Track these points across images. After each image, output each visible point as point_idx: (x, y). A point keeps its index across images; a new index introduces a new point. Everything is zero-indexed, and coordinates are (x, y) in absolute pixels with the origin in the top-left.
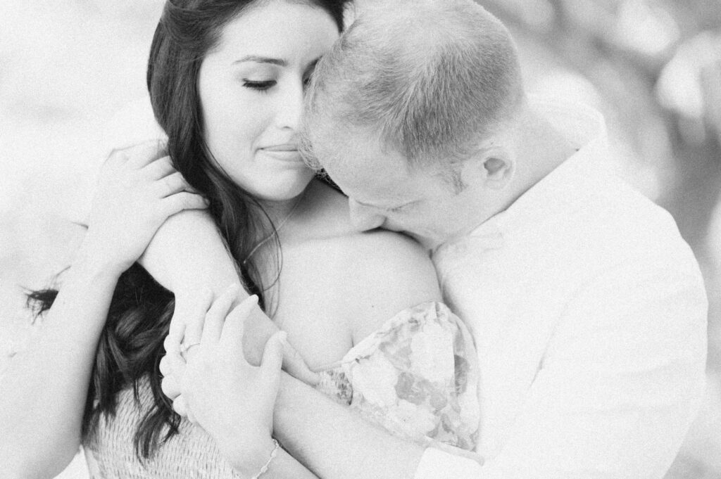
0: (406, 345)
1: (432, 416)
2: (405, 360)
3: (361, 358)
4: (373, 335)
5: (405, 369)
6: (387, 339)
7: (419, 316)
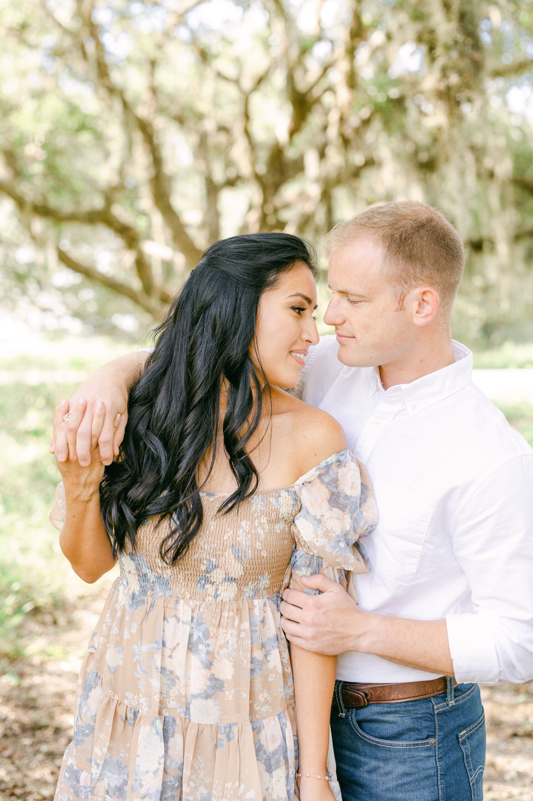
0: (335, 476)
2: (334, 485)
3: (306, 482)
4: (315, 469)
5: (335, 490)
6: (323, 471)
7: (342, 458)
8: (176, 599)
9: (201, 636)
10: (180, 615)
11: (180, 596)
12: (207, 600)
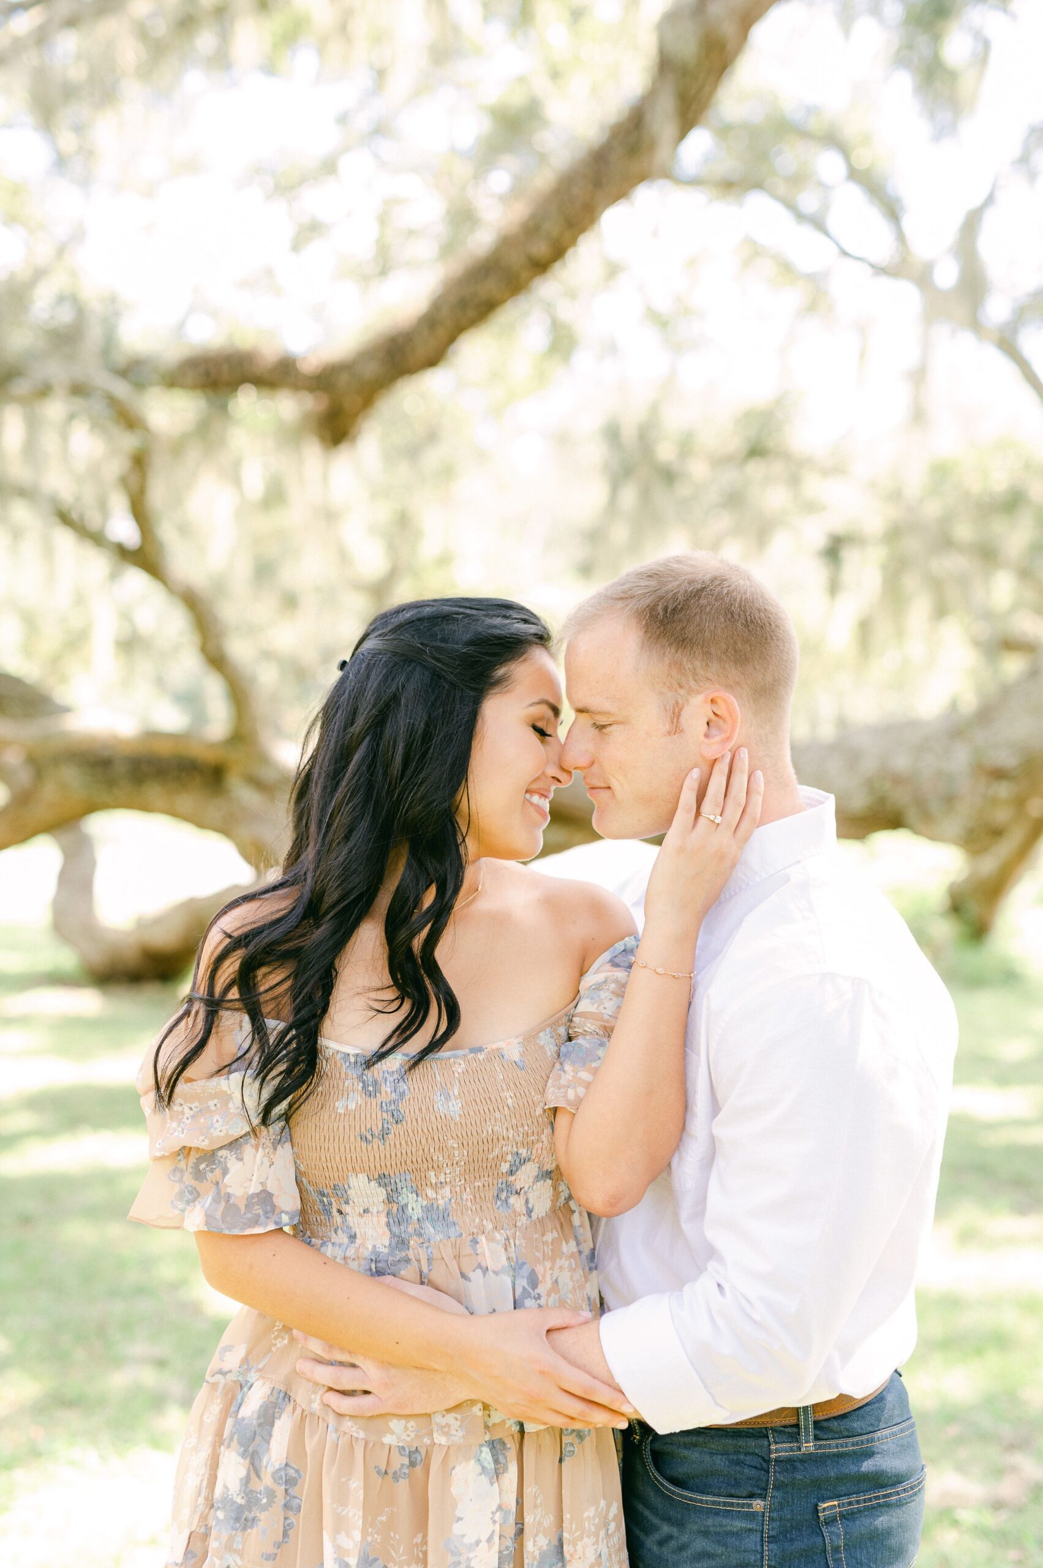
8: (471, 1237)
9: (526, 1286)
11: (475, 1230)
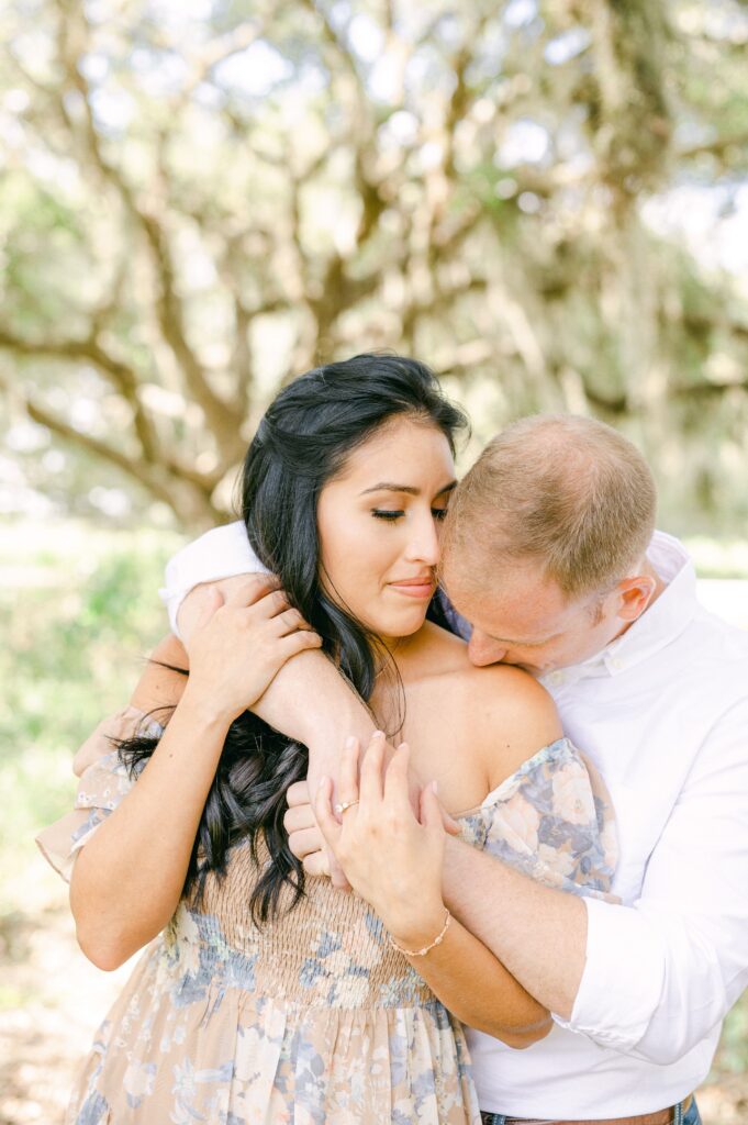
0: (546, 787)
1: (572, 859)
2: (547, 802)
3: (500, 801)
4: (513, 777)
5: (548, 812)
6: (526, 780)
7: (556, 755)
8: (260, 996)
9: (309, 1068)
10: (265, 1025)
11: (268, 991)
12: (314, 1003)
